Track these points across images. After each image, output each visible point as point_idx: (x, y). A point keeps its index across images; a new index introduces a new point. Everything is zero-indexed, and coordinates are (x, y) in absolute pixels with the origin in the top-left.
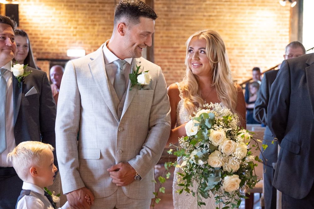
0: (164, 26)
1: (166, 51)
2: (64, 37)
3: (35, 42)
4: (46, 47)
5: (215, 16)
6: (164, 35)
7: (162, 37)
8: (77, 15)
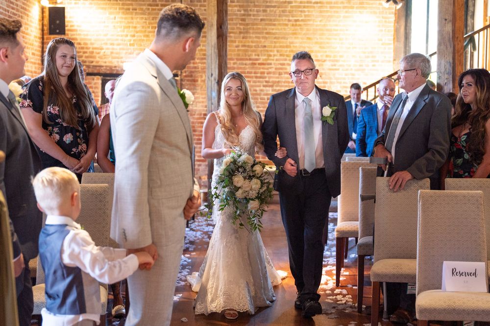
2: (118, 47)
3: (85, 53)
4: (98, 59)
5: (302, 20)
7: (237, 46)
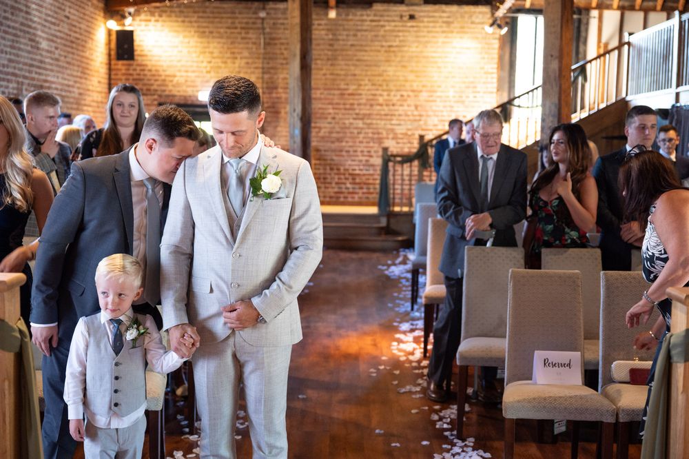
0: (328, 59)
1: (330, 94)
2: (193, 75)
3: (156, 80)
4: (170, 88)
5: (397, 46)
6: (328, 72)
7: (325, 75)
8: (211, 45)
